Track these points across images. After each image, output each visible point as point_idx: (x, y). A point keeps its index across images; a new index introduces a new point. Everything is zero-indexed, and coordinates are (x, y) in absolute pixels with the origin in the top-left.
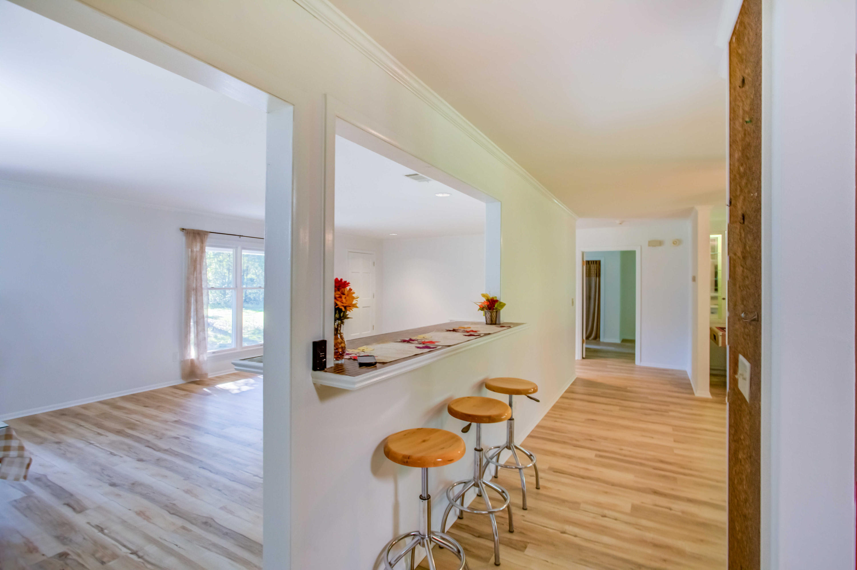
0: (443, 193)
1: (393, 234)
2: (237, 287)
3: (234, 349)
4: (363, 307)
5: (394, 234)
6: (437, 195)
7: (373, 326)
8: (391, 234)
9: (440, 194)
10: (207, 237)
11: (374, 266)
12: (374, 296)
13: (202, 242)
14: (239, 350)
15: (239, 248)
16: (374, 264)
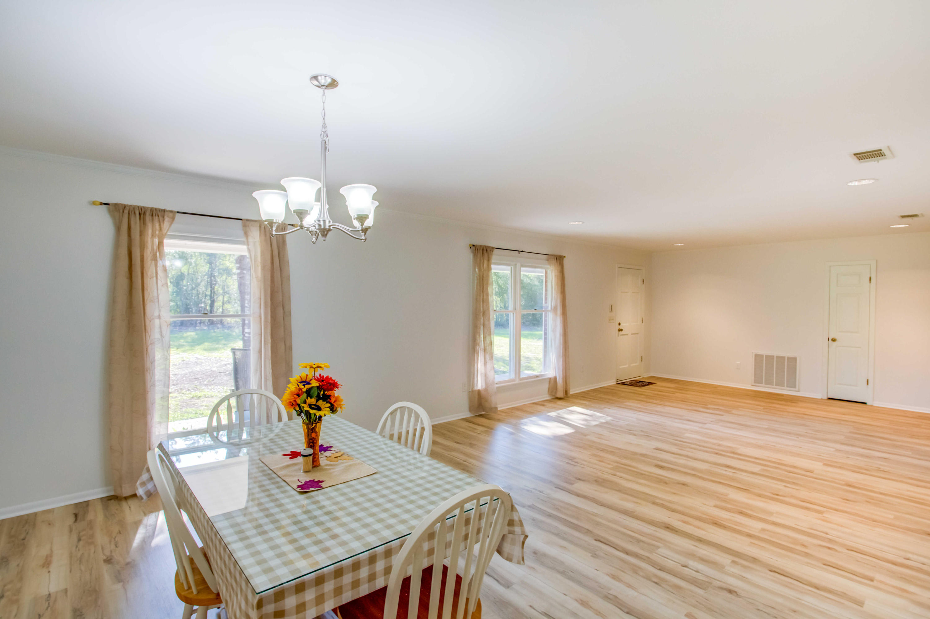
0: (859, 180)
1: (677, 245)
2: (515, 309)
3: (514, 381)
4: (632, 334)
5: (679, 245)
6: (850, 184)
7: (642, 357)
8: (675, 245)
9: (854, 182)
10: (492, 254)
11: (643, 284)
12: (643, 320)
13: (489, 260)
14: (517, 382)
15: (518, 265)
16: (643, 281)
